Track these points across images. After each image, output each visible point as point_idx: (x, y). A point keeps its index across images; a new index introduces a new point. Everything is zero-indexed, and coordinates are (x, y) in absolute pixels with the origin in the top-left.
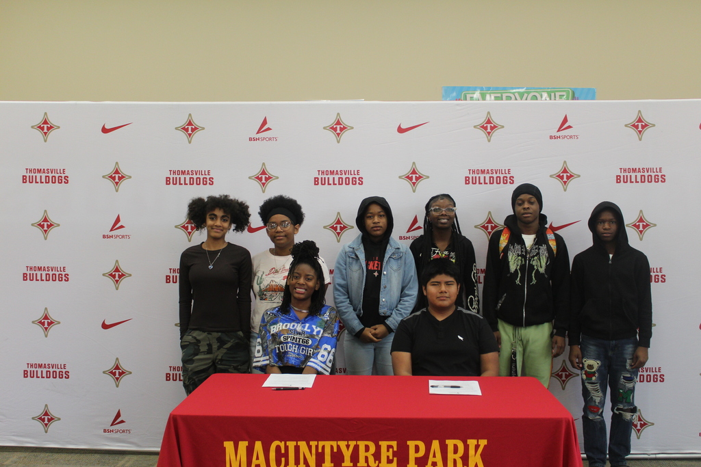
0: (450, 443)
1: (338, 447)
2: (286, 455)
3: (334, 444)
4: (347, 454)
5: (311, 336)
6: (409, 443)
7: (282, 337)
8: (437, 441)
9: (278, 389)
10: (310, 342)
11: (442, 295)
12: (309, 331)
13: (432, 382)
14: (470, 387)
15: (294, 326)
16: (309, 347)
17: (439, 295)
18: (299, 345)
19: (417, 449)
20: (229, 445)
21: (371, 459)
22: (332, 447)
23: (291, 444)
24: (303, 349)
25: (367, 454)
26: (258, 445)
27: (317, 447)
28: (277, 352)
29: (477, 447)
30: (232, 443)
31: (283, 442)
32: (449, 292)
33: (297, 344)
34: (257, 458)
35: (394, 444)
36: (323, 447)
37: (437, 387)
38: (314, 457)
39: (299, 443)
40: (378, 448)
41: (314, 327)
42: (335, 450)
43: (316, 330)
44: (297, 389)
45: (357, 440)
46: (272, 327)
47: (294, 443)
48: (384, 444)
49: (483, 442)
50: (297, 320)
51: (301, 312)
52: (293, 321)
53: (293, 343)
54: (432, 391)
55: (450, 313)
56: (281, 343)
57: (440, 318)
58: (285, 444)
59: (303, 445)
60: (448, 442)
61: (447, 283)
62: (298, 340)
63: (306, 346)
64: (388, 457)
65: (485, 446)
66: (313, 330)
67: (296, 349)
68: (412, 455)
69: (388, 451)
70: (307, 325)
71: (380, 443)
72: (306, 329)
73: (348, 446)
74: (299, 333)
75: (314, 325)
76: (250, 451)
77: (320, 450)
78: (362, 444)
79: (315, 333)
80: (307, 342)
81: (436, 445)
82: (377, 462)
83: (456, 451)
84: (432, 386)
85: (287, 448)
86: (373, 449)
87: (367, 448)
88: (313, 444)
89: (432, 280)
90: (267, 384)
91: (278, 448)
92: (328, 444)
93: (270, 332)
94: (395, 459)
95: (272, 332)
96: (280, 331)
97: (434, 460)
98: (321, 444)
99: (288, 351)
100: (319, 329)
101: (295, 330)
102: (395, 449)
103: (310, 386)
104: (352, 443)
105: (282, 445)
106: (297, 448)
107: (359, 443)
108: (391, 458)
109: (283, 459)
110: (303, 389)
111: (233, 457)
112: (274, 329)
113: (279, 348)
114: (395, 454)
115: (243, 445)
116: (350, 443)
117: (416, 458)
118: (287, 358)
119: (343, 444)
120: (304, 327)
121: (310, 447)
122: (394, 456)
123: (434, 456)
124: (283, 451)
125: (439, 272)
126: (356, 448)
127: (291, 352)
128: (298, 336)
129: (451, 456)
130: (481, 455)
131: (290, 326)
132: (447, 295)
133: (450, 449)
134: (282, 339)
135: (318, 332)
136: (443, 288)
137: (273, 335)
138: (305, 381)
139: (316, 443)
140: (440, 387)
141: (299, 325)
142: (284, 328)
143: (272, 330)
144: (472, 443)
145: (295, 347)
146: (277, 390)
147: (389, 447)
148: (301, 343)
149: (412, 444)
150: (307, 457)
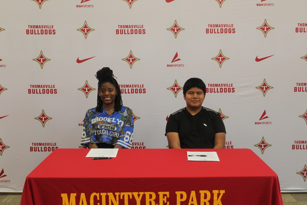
0: (202, 192)
1: (133, 196)
2: (100, 201)
3: (130, 194)
4: (138, 200)
5: (116, 125)
6: (177, 193)
7: (99, 126)
8: (194, 191)
9: (96, 159)
10: (116, 129)
11: (195, 100)
12: (115, 122)
13: (189, 153)
14: (212, 156)
15: (105, 119)
16: (115, 131)
17: (192, 100)
18: (109, 130)
19: (182, 196)
20: (64, 196)
21: (153, 203)
22: (129, 196)
23: (104, 195)
24: (111, 133)
25: (151, 200)
26: (83, 196)
27: (119, 196)
28: (96, 134)
29: (219, 194)
30: (66, 194)
31: (98, 194)
32: (199, 98)
33: (108, 130)
34: (82, 204)
35: (167, 193)
36: (124, 196)
37: (192, 156)
38: (118, 202)
39: (109, 194)
40: (158, 196)
41: (118, 120)
42: (131, 198)
43: (119, 122)
44: (107, 158)
45: (144, 191)
46: (92, 120)
47: (105, 194)
48: (161, 194)
49: (222, 192)
50: (107, 115)
51: (109, 110)
52: (105, 116)
53: (105, 129)
54: (189, 159)
55: (199, 111)
56: (98, 129)
57: (193, 114)
58: (100, 194)
59: (111, 195)
60: (201, 192)
61: (198, 93)
62: (108, 127)
63: (113, 131)
64: (164, 201)
65: (224, 194)
66: (117, 122)
67: (107, 133)
68: (179, 200)
69: (164, 198)
70: (114, 119)
71: (159, 193)
72: (113, 121)
73: (139, 195)
74: (109, 123)
75: (118, 119)
76: (78, 199)
77: (121, 198)
78: (147, 194)
79: (118, 124)
80: (114, 129)
81: (193, 193)
83: (206, 197)
84: (189, 156)
85: (101, 197)
86: (154, 197)
87: (151, 196)
88: (117, 194)
89: (189, 91)
90: (88, 155)
91: (95, 197)
92: (126, 194)
93: (91, 123)
94: (168, 203)
95: (92, 123)
96: (97, 122)
97: (192, 203)
98: (122, 194)
99: (102, 134)
100: (121, 121)
101: (106, 121)
102: (168, 197)
103: (115, 156)
104: (141, 194)
105: (98, 195)
106: (107, 197)
107: (145, 193)
108: (165, 202)
109: (98, 204)
110: (111, 158)
111: (67, 203)
112: (93, 121)
113: (97, 132)
114: (168, 200)
115: (73, 196)
116: (140, 193)
117: (181, 202)
118: (102, 138)
119: (135, 194)
120: (112, 120)
121: (115, 196)
123: (192, 201)
124: (98, 199)
125: (193, 86)
126: (144, 196)
127: (104, 134)
128: (108, 125)
129: (202, 200)
130: (221, 199)
131: (103, 119)
132: (198, 100)
133: (202, 196)
134: (99, 127)
135: (121, 123)
136: (196, 95)
137: (93, 124)
138: (112, 153)
139: (119, 193)
140: (194, 156)
141: (109, 118)
142: (100, 120)
143: (92, 121)
144: (215, 192)
145: (107, 131)
146: (94, 159)
147: (164, 195)
148: (110, 129)
149: (178, 193)
150: (113, 202)
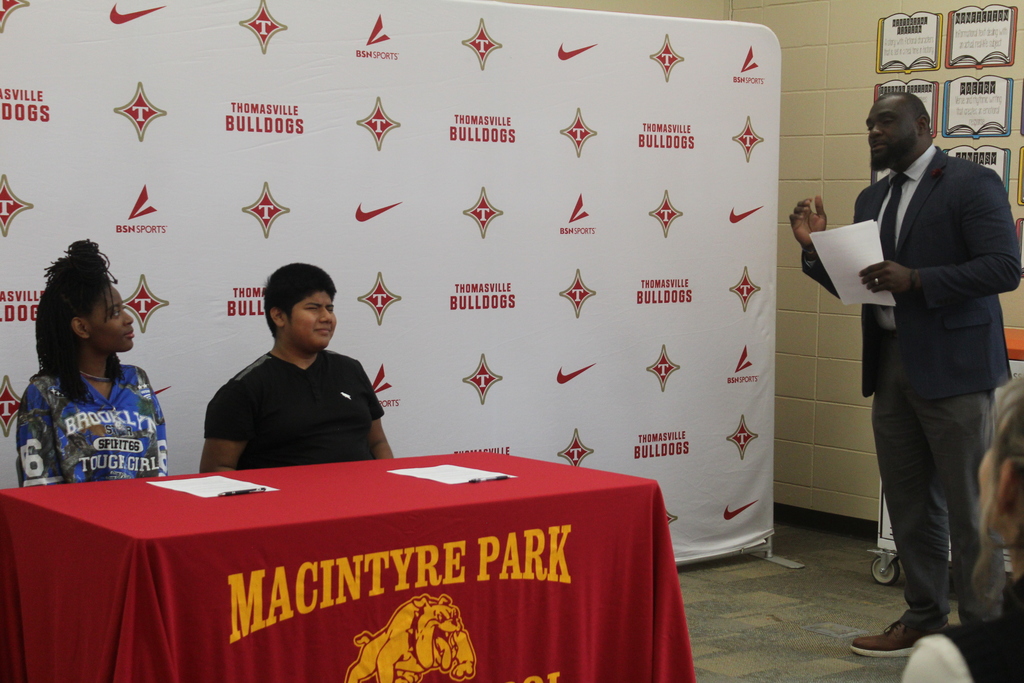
0: (529, 534)
1: (391, 560)
2: (319, 585)
3: (385, 555)
4: (402, 569)
5: (139, 435)
6: (480, 541)
7: (96, 443)
8: (514, 534)
10: (141, 446)
12: (134, 423)
15: (105, 417)
16: (140, 455)
19: (490, 549)
20: (235, 581)
21: (433, 574)
22: (382, 561)
23: (327, 565)
25: (428, 566)
26: (280, 573)
27: (362, 563)
28: (85, 470)
29: (560, 536)
30: (240, 576)
31: (316, 563)
34: (278, 597)
35: (462, 544)
36: (371, 563)
38: (358, 581)
39: (338, 561)
40: (442, 553)
42: (387, 566)
43: (140, 421)
45: (414, 545)
46: (67, 421)
47: (331, 562)
48: (448, 547)
49: (567, 529)
56: (95, 452)
57: (304, 366)
58: (319, 565)
59: (343, 563)
60: (526, 533)
62: (123, 445)
63: (135, 456)
64: (454, 566)
65: (569, 534)
68: (485, 559)
69: (454, 557)
70: (126, 412)
71: (444, 546)
72: (129, 421)
73: (403, 557)
76: (267, 584)
77: (366, 570)
78: (421, 551)
80: (135, 447)
81: (512, 538)
82: (440, 577)
83: (535, 546)
85: (320, 571)
86: (435, 558)
87: (428, 556)
88: (357, 559)
91: (309, 573)
92: (376, 557)
93: (65, 432)
94: (463, 568)
95: (70, 432)
96: (89, 431)
97: (510, 563)
98: (368, 557)
99: (110, 470)
100: (142, 418)
101: (113, 424)
102: (463, 554)
104: (409, 551)
105: (314, 567)
106: (335, 570)
107: (417, 549)
108: (458, 568)
109: (315, 592)
111: (242, 601)
112: (72, 426)
113: (88, 463)
114: (463, 562)
115: (258, 576)
116: (406, 551)
117: (488, 564)
119: (396, 554)
120: (124, 417)
121: (352, 566)
122: (461, 565)
123: (510, 558)
124: (315, 579)
126: (415, 557)
127: (117, 469)
128: (122, 438)
129: (530, 554)
130: (565, 549)
133: (529, 543)
135: (144, 424)
137: (72, 436)
139: (360, 558)
142: (93, 422)
143: (69, 427)
144: (554, 531)
147: (457, 550)
148: (127, 449)
149: (483, 542)
150: (349, 583)
